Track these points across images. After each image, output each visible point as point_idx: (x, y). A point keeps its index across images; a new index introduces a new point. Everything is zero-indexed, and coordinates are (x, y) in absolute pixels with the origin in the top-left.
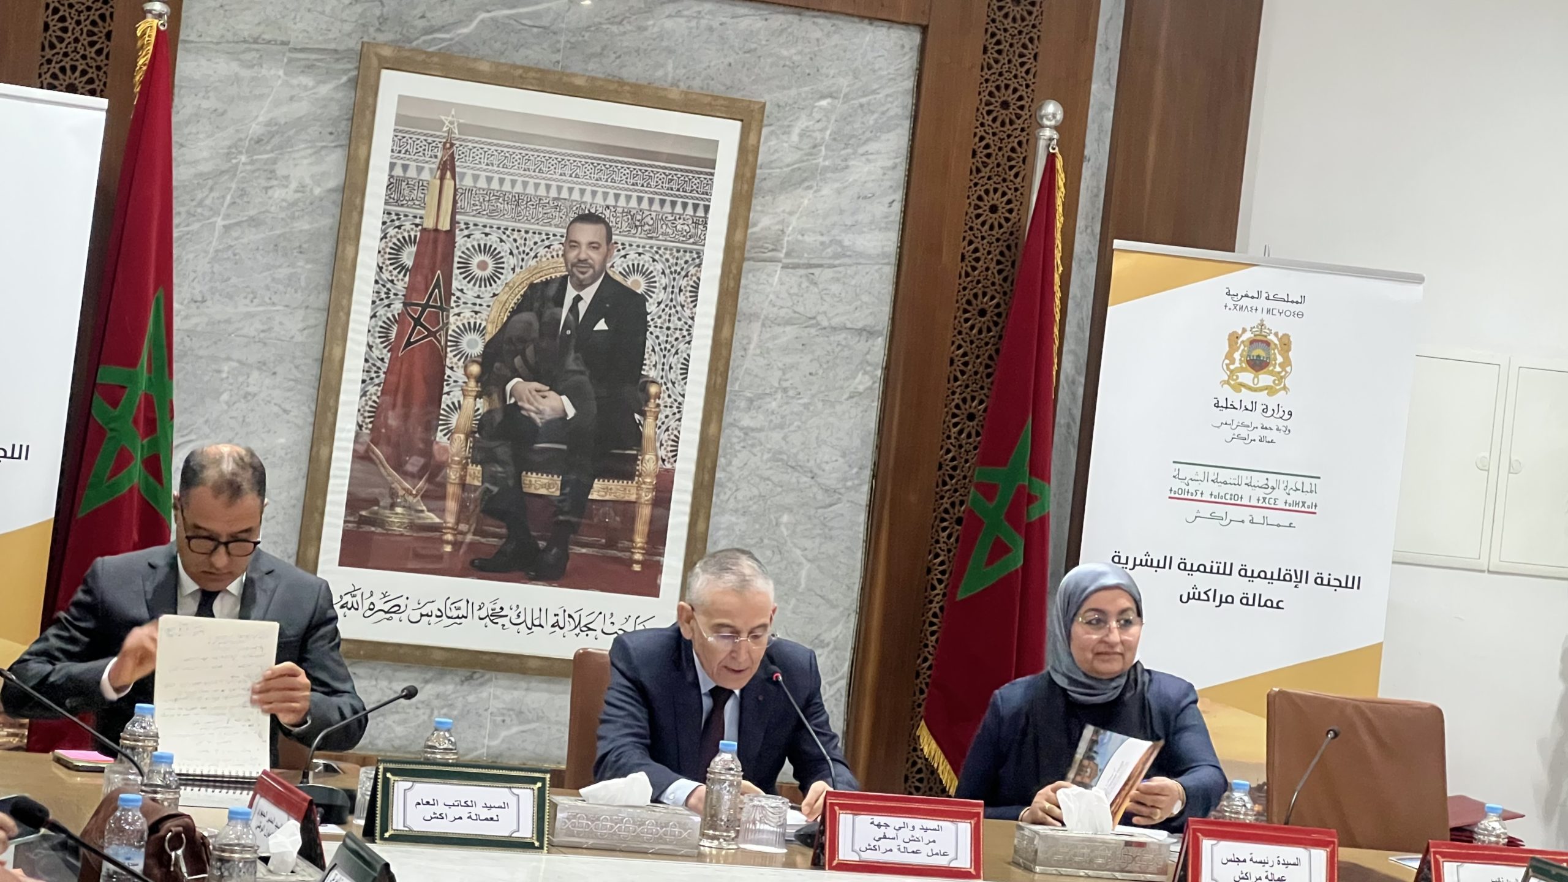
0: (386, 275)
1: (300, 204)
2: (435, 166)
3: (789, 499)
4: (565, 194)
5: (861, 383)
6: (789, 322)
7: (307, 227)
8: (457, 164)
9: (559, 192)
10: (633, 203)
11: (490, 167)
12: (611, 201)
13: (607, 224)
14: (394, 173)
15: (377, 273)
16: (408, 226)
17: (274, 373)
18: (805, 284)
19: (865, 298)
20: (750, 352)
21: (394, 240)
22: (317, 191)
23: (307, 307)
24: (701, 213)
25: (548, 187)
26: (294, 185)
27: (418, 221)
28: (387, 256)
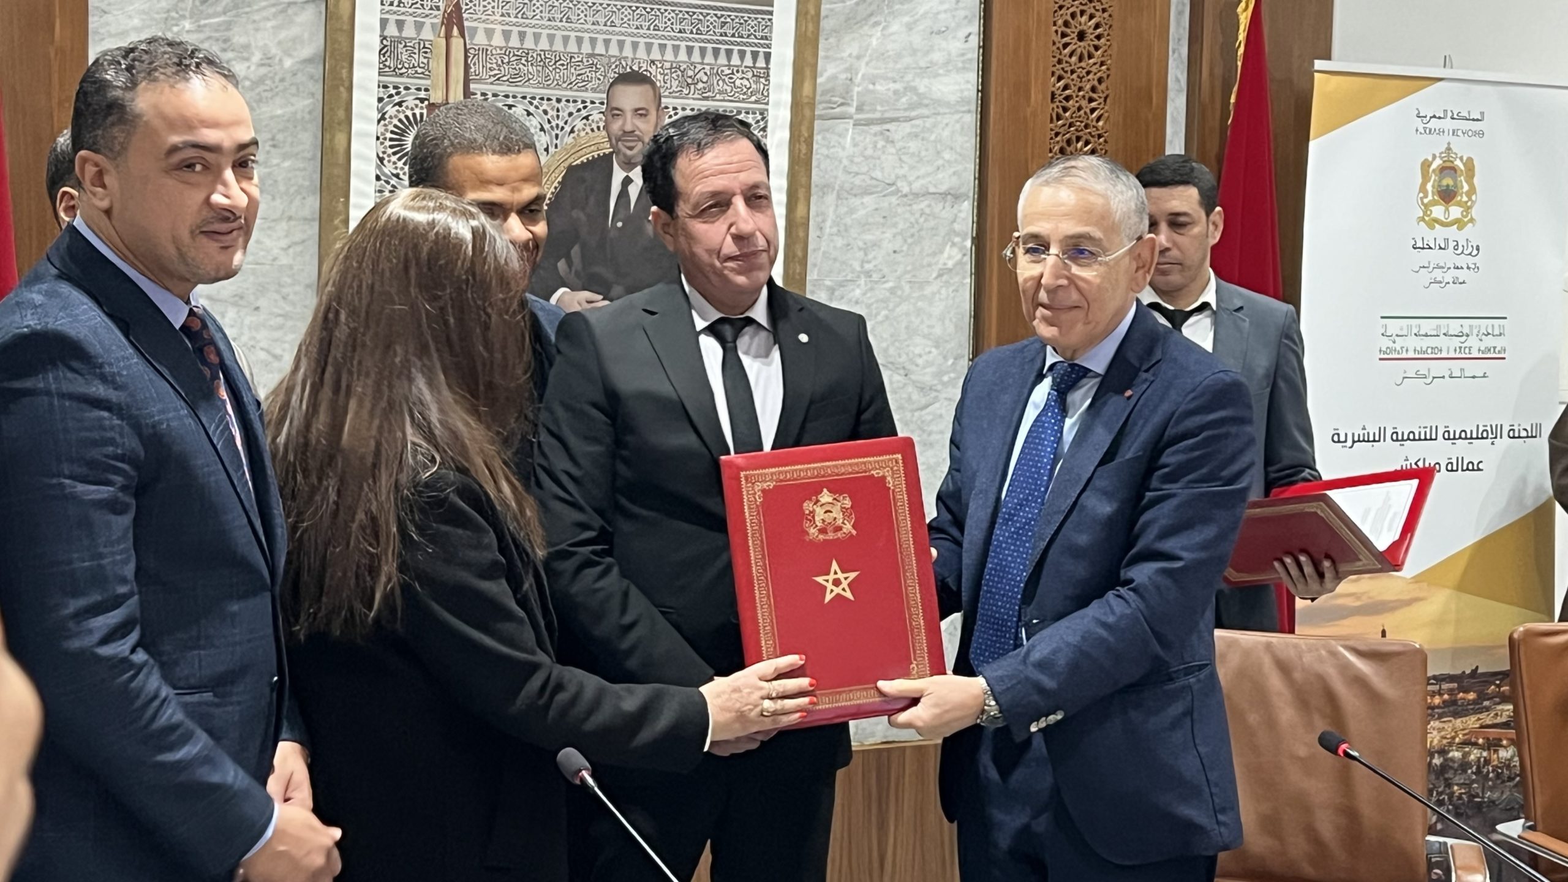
0: (388, 169)
1: (268, 82)
2: (438, 21)
4: (600, 49)
5: (950, 258)
6: (866, 192)
7: (279, 112)
8: (465, 16)
9: (593, 47)
10: (683, 56)
11: (507, 19)
12: (656, 55)
13: (652, 84)
14: (386, 34)
15: (378, 167)
16: (410, 101)
17: (257, 309)
18: (881, 144)
19: (947, 155)
20: (827, 231)
21: (395, 121)
22: (288, 63)
23: (290, 218)
24: (761, 63)
25: (579, 40)
26: (257, 57)
27: (422, 94)
28: (387, 143)
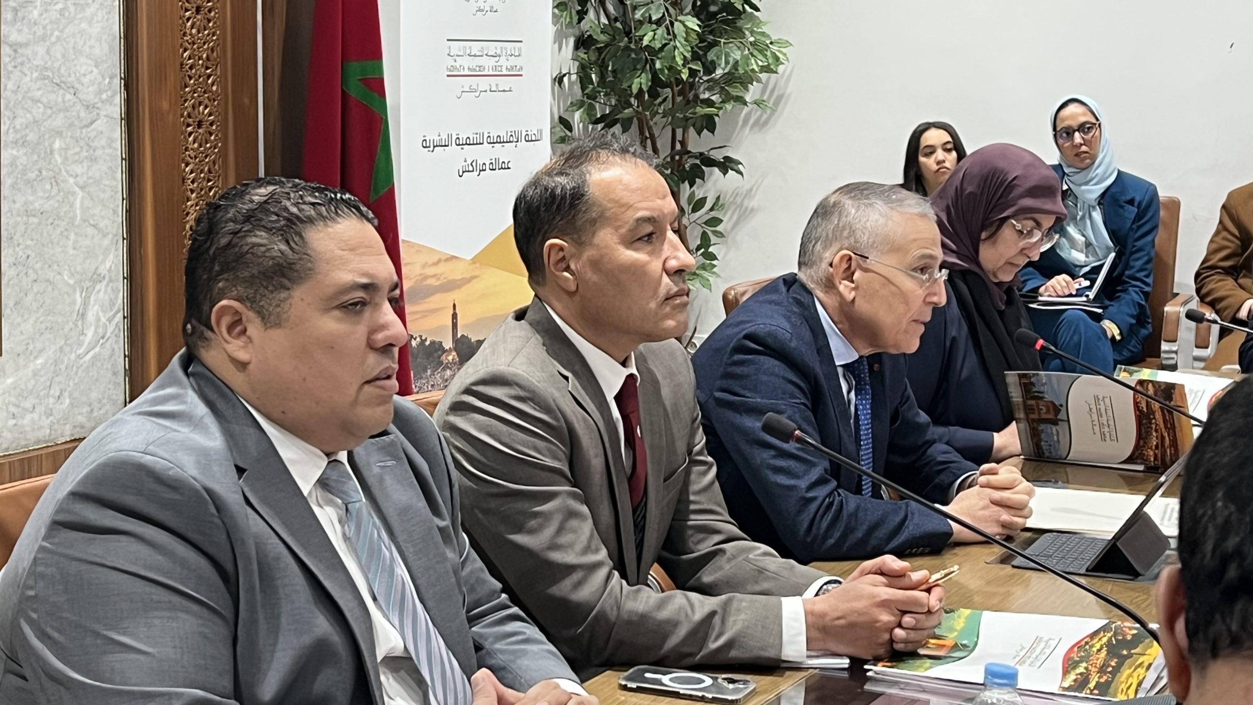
3: (58, 121)
